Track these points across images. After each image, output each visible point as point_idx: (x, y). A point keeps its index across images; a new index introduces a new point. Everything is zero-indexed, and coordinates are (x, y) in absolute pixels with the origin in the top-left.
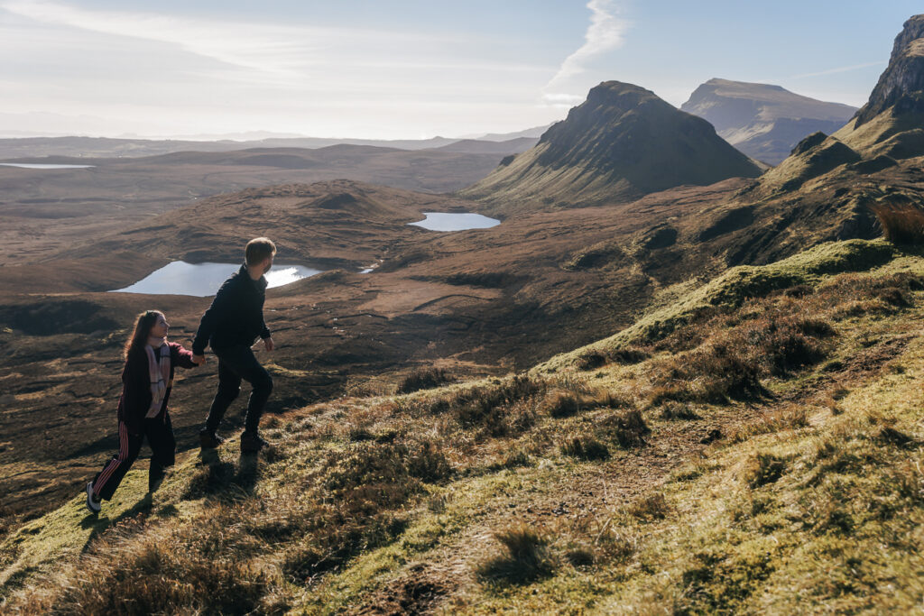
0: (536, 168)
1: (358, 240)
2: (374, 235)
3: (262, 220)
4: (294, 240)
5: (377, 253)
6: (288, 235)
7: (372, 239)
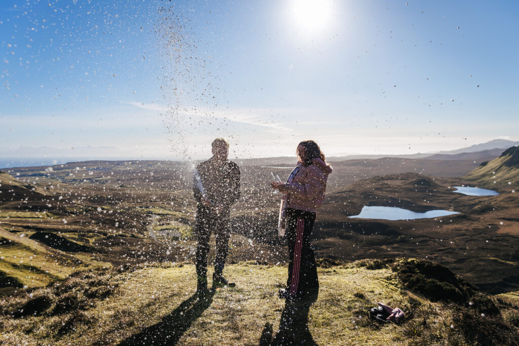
0: (504, 167)
1: (436, 198)
2: (443, 197)
3: (390, 189)
4: (409, 198)
5: (449, 204)
6: (405, 195)
7: (442, 198)
